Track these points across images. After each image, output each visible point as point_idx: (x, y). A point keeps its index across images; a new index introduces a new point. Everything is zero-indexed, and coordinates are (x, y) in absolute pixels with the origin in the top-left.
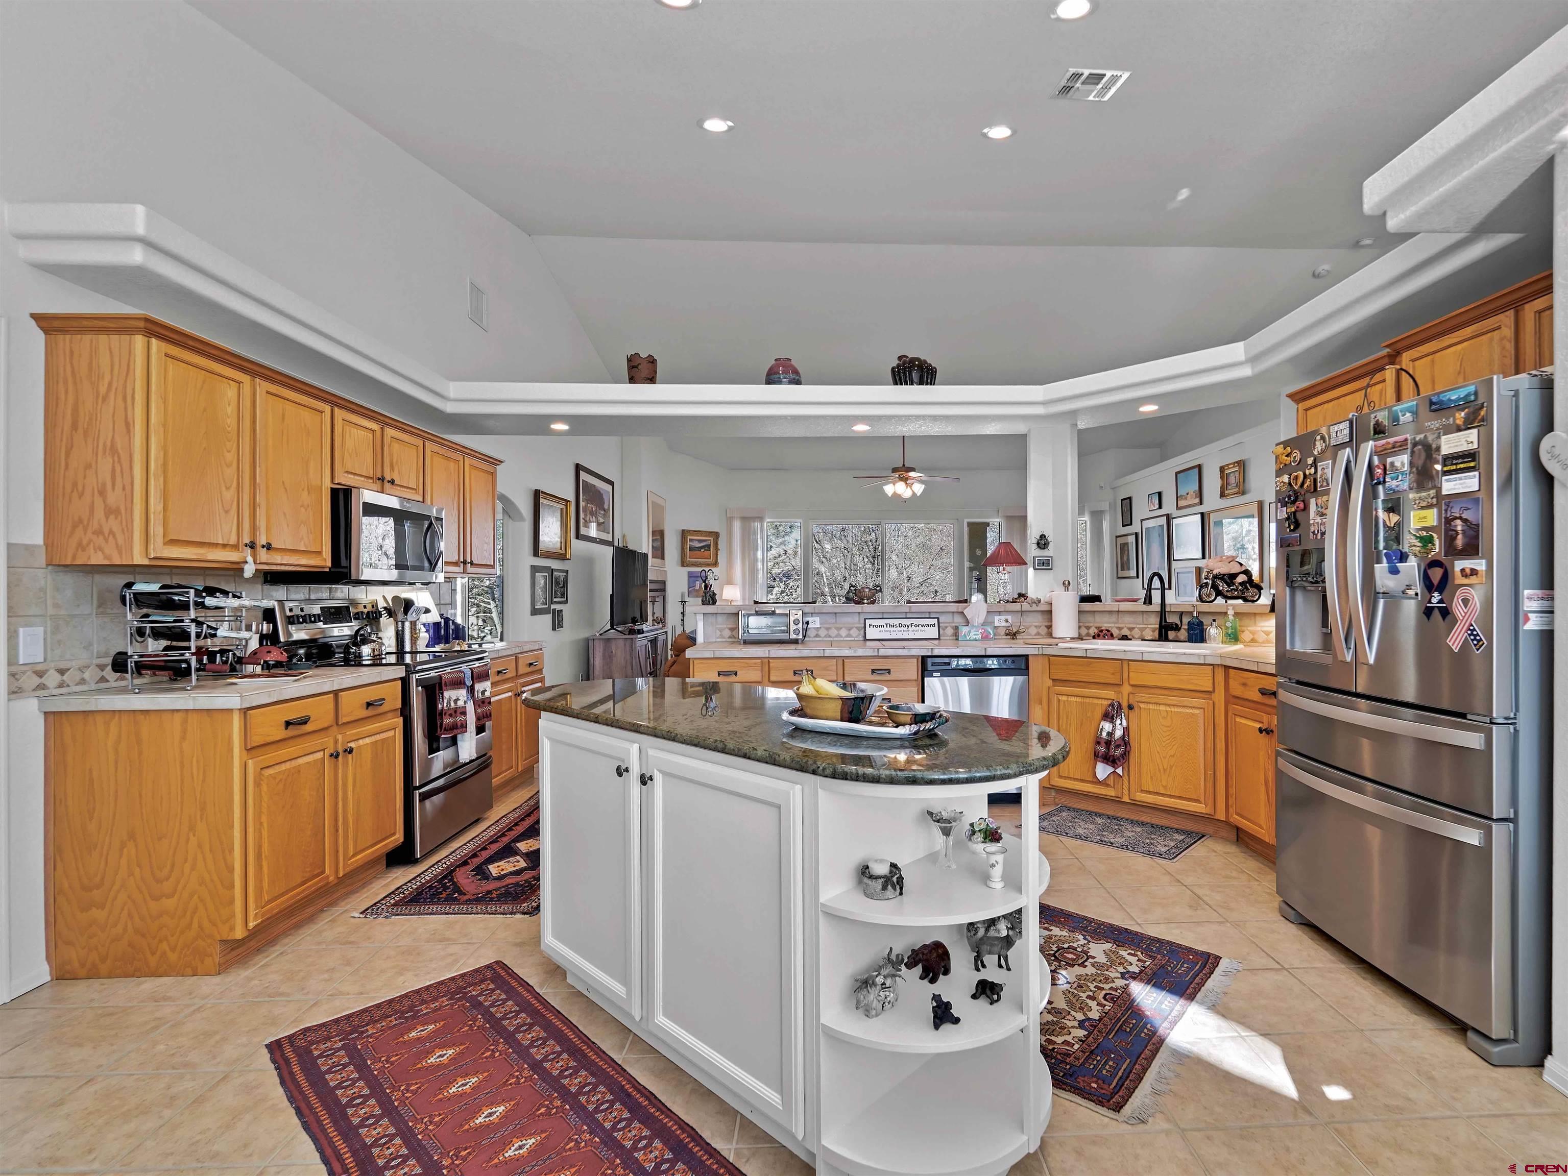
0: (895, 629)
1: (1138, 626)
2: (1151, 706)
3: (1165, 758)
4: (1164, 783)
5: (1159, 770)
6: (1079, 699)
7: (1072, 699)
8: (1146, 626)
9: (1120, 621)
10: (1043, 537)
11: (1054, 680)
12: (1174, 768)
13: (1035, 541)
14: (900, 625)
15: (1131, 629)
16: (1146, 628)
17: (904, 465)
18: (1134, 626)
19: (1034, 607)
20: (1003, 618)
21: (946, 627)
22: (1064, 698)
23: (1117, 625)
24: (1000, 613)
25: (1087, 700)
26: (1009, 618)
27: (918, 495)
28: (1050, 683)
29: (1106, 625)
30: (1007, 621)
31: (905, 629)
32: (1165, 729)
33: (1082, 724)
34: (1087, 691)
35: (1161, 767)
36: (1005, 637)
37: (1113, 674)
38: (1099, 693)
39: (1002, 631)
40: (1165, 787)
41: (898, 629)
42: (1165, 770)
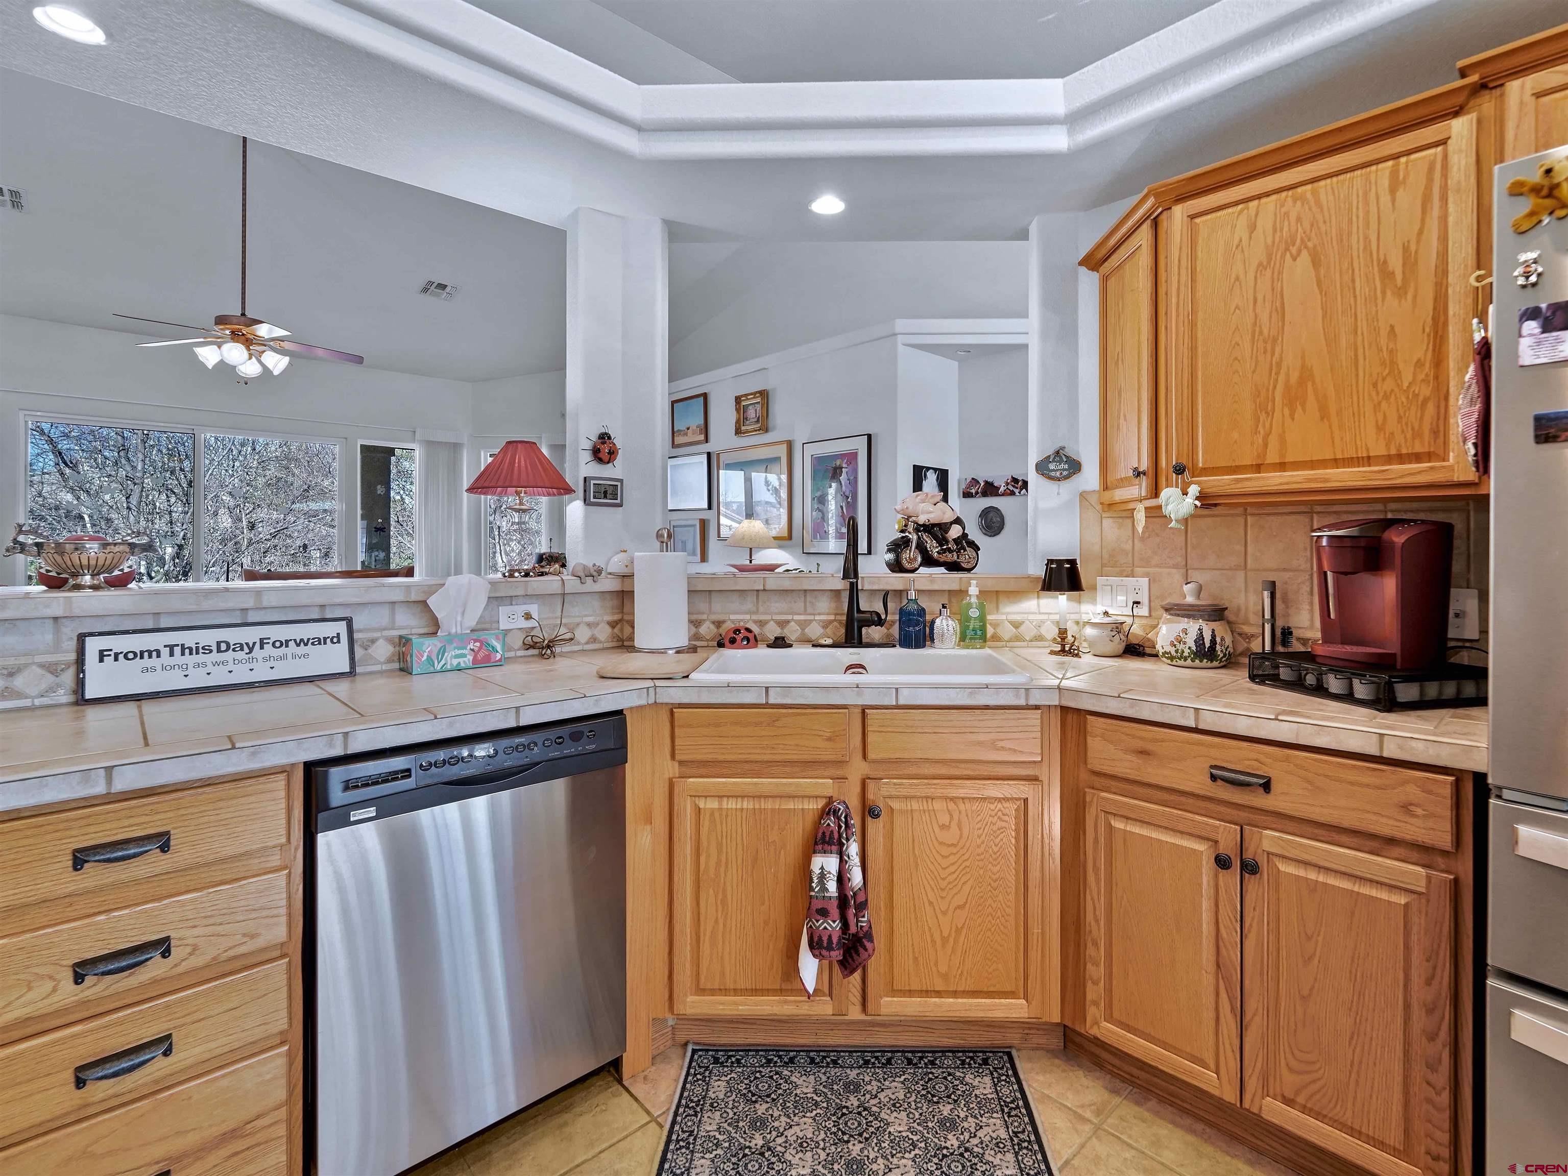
0: (201, 658)
1: (796, 617)
2: (915, 805)
3: (944, 913)
4: (943, 969)
5: (933, 942)
6: (747, 804)
7: (731, 804)
8: (811, 617)
9: (761, 609)
10: (604, 437)
11: (681, 763)
12: (964, 932)
13: (588, 445)
14: (223, 647)
15: (783, 624)
16: (811, 621)
17: (243, 314)
18: (789, 617)
19: (590, 586)
20: (521, 609)
21: (373, 641)
22: (713, 804)
23: (755, 617)
24: (510, 600)
25: (769, 805)
26: (534, 609)
27: (276, 373)
28: (671, 769)
29: (732, 617)
30: (528, 616)
31: (241, 655)
32: (945, 851)
33: (755, 860)
34: (766, 782)
35: (937, 937)
36: (522, 653)
37: (829, 739)
38: (798, 785)
39: (517, 641)
40: (945, 977)
41: (215, 657)
42: (945, 940)
